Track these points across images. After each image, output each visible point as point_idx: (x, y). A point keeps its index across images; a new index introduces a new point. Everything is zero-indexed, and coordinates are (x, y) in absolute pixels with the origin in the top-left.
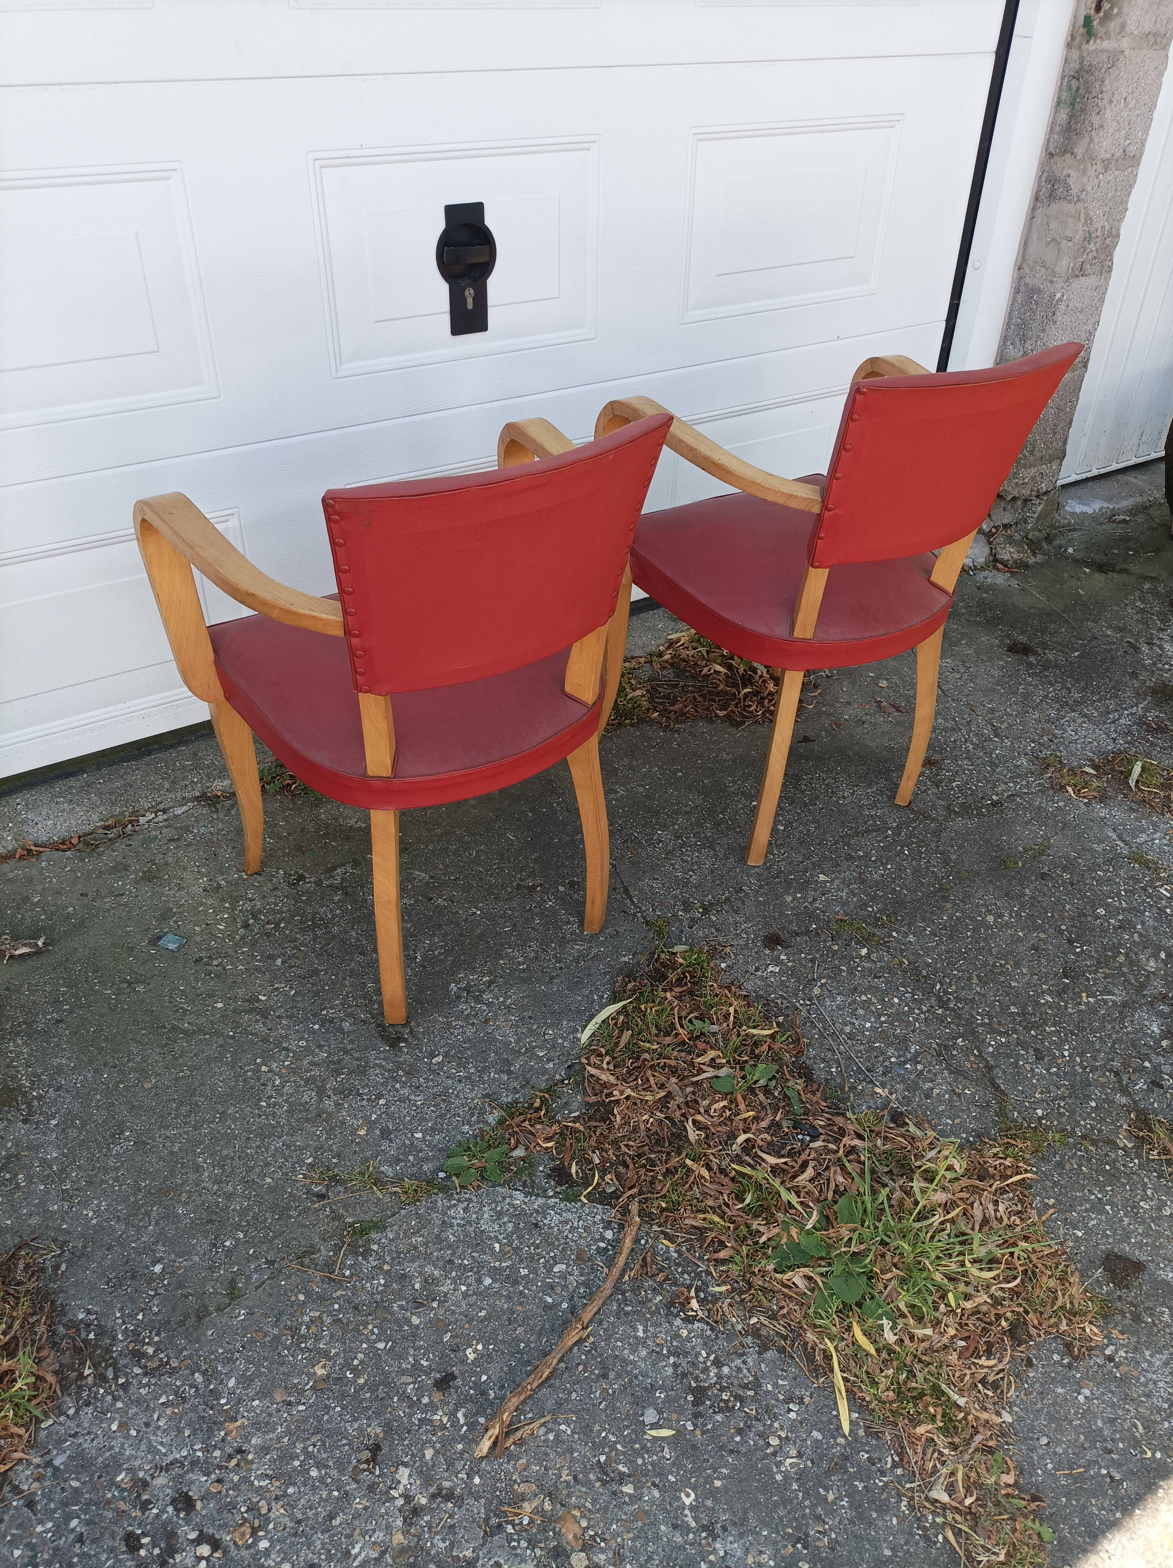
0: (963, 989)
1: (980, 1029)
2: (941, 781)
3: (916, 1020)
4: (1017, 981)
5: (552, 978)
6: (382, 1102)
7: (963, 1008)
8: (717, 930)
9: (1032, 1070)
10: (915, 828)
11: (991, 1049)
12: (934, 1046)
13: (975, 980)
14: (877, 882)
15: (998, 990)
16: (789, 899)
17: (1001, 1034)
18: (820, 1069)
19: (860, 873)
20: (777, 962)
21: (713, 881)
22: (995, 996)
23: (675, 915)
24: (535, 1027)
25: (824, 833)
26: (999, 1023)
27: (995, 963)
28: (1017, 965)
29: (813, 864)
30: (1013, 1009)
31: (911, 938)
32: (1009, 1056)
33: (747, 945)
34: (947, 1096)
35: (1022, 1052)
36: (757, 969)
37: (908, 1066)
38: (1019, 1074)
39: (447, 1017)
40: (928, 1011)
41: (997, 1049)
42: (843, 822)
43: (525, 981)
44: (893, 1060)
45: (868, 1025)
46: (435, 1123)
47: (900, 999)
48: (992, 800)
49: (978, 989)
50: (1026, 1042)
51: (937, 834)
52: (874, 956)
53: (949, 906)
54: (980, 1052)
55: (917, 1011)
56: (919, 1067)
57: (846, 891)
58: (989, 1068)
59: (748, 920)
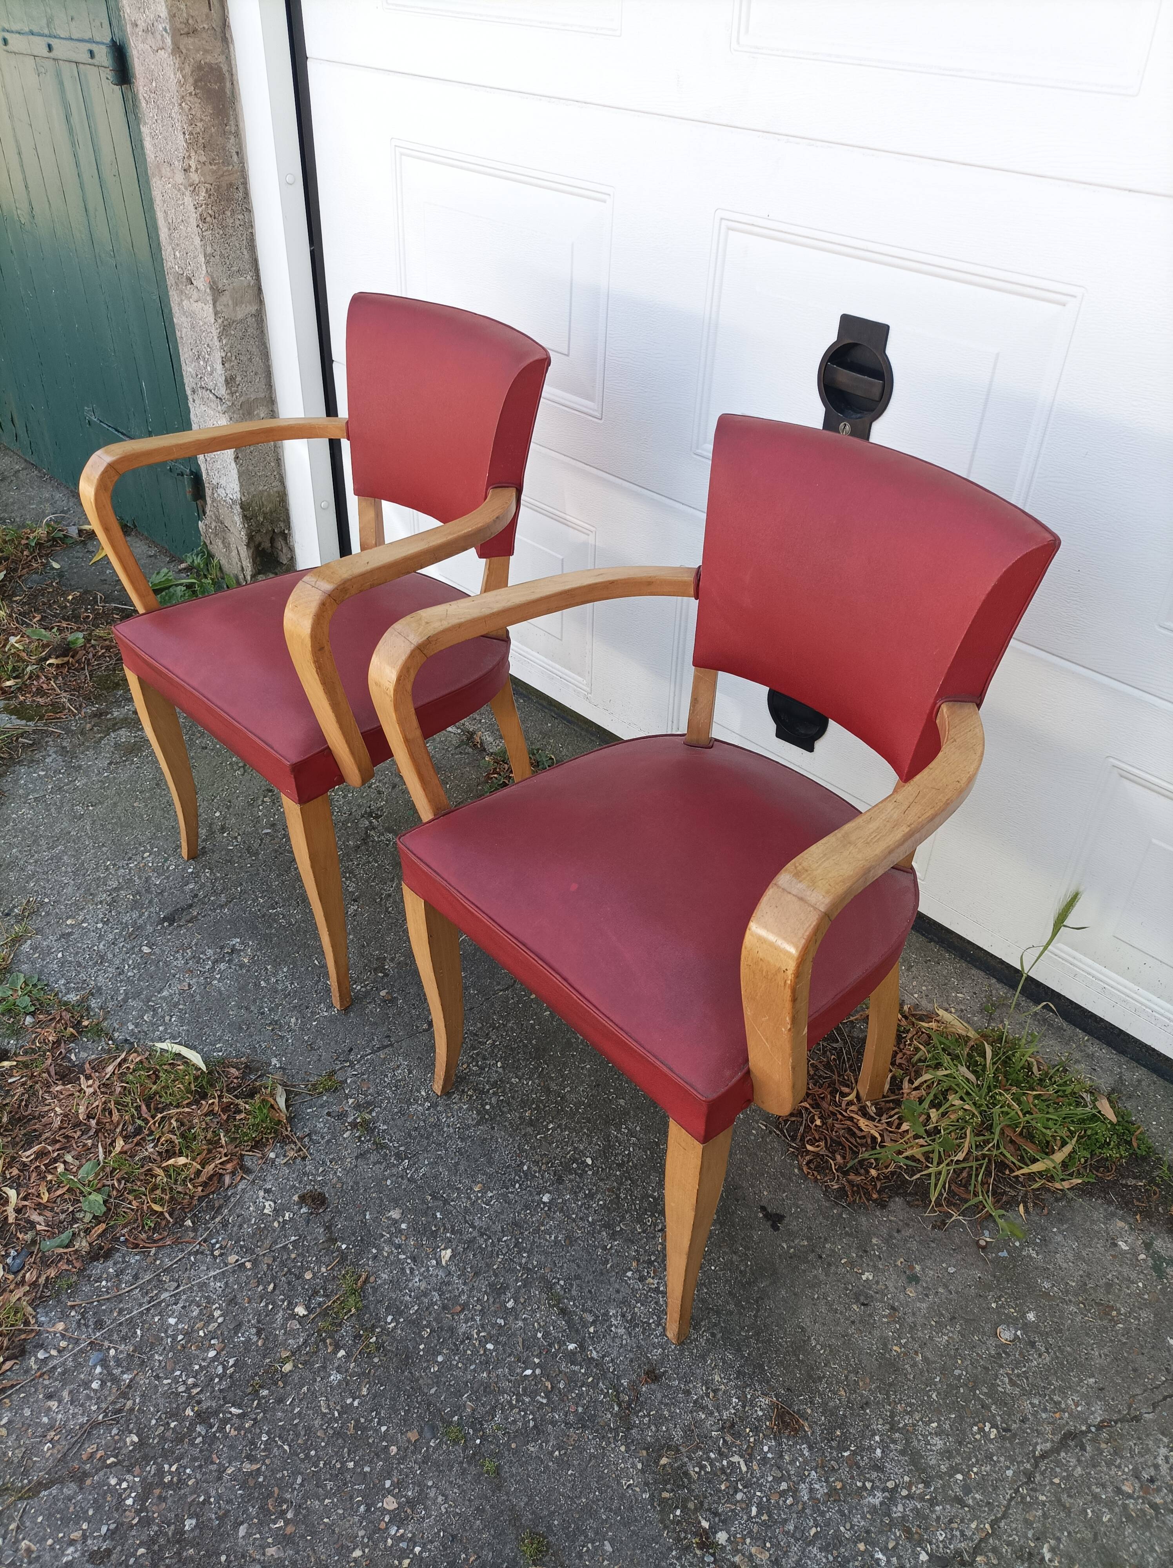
0: (232, 1447)
1: (152, 1469)
2: (737, 1435)
3: (176, 1380)
4: (249, 1535)
5: (247, 1009)
6: (100, 925)
7: (192, 1444)
8: (329, 1141)
9: (72, 1542)
10: (594, 1386)
11: (113, 1481)
12: (129, 1403)
13: (247, 1467)
14: (452, 1330)
15: (229, 1502)
16: (395, 1214)
17: (142, 1499)
18: (105, 1270)
19: (464, 1307)
20: (277, 1212)
21: (416, 1129)
22: (219, 1497)
23: (347, 1097)
24: (181, 1007)
25: (546, 1253)
26: (162, 1499)
27: (285, 1501)
28: (283, 1540)
29: (473, 1240)
30: (189, 1524)
31: (335, 1377)
32: (98, 1508)
33: (304, 1174)
34: (45, 1420)
35: (104, 1529)
36: (268, 1191)
37: (98, 1370)
38: (66, 1521)
39: (196, 944)
40: (190, 1397)
41: (112, 1490)
42: (577, 1277)
43: (242, 988)
44: (112, 1352)
45: (172, 1321)
46: (71, 962)
47: (215, 1359)
48: (714, 1529)
49: (229, 1471)
50: (124, 1537)
51: (584, 1422)
52: (294, 1325)
53: (413, 1436)
54: (109, 1466)
55: (191, 1381)
56: (95, 1385)
57: (423, 1285)
58: (80, 1478)
59: (347, 1171)
